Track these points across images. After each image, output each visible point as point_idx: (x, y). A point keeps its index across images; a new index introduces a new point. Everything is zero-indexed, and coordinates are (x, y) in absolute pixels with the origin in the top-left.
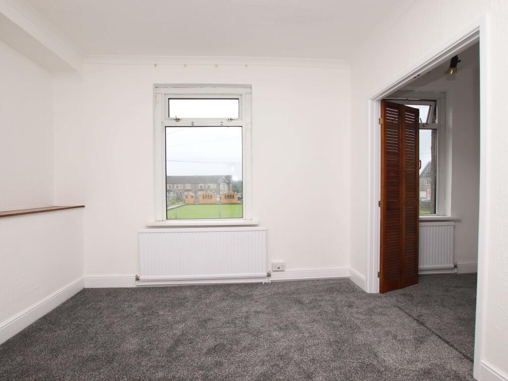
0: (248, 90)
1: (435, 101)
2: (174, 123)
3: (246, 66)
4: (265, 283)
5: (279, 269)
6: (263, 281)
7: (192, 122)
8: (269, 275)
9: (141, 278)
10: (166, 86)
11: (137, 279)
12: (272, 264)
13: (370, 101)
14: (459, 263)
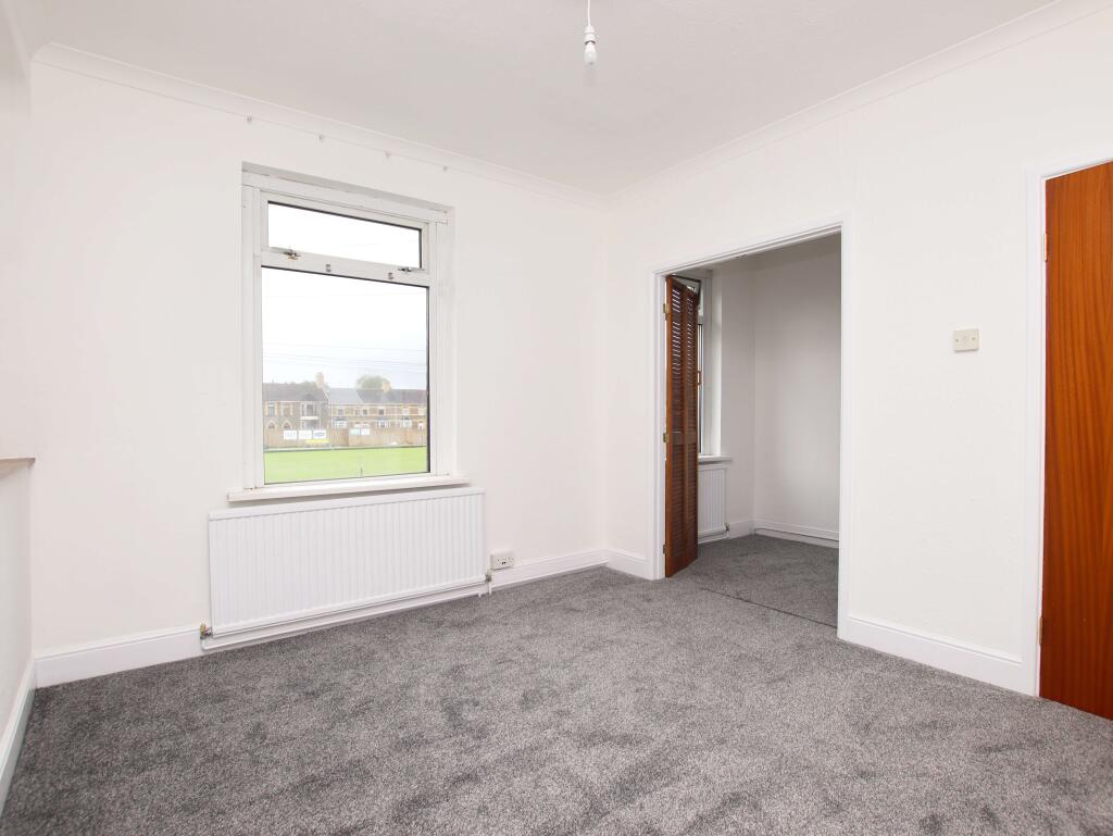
0: (441, 216)
1: (699, 281)
2: (285, 261)
3: (445, 168)
4: (483, 595)
5: (505, 565)
6: (480, 591)
7: (328, 266)
8: (489, 579)
9: (215, 630)
10: (266, 172)
11: (205, 634)
12: (492, 557)
13: (652, 276)
14: (731, 523)
